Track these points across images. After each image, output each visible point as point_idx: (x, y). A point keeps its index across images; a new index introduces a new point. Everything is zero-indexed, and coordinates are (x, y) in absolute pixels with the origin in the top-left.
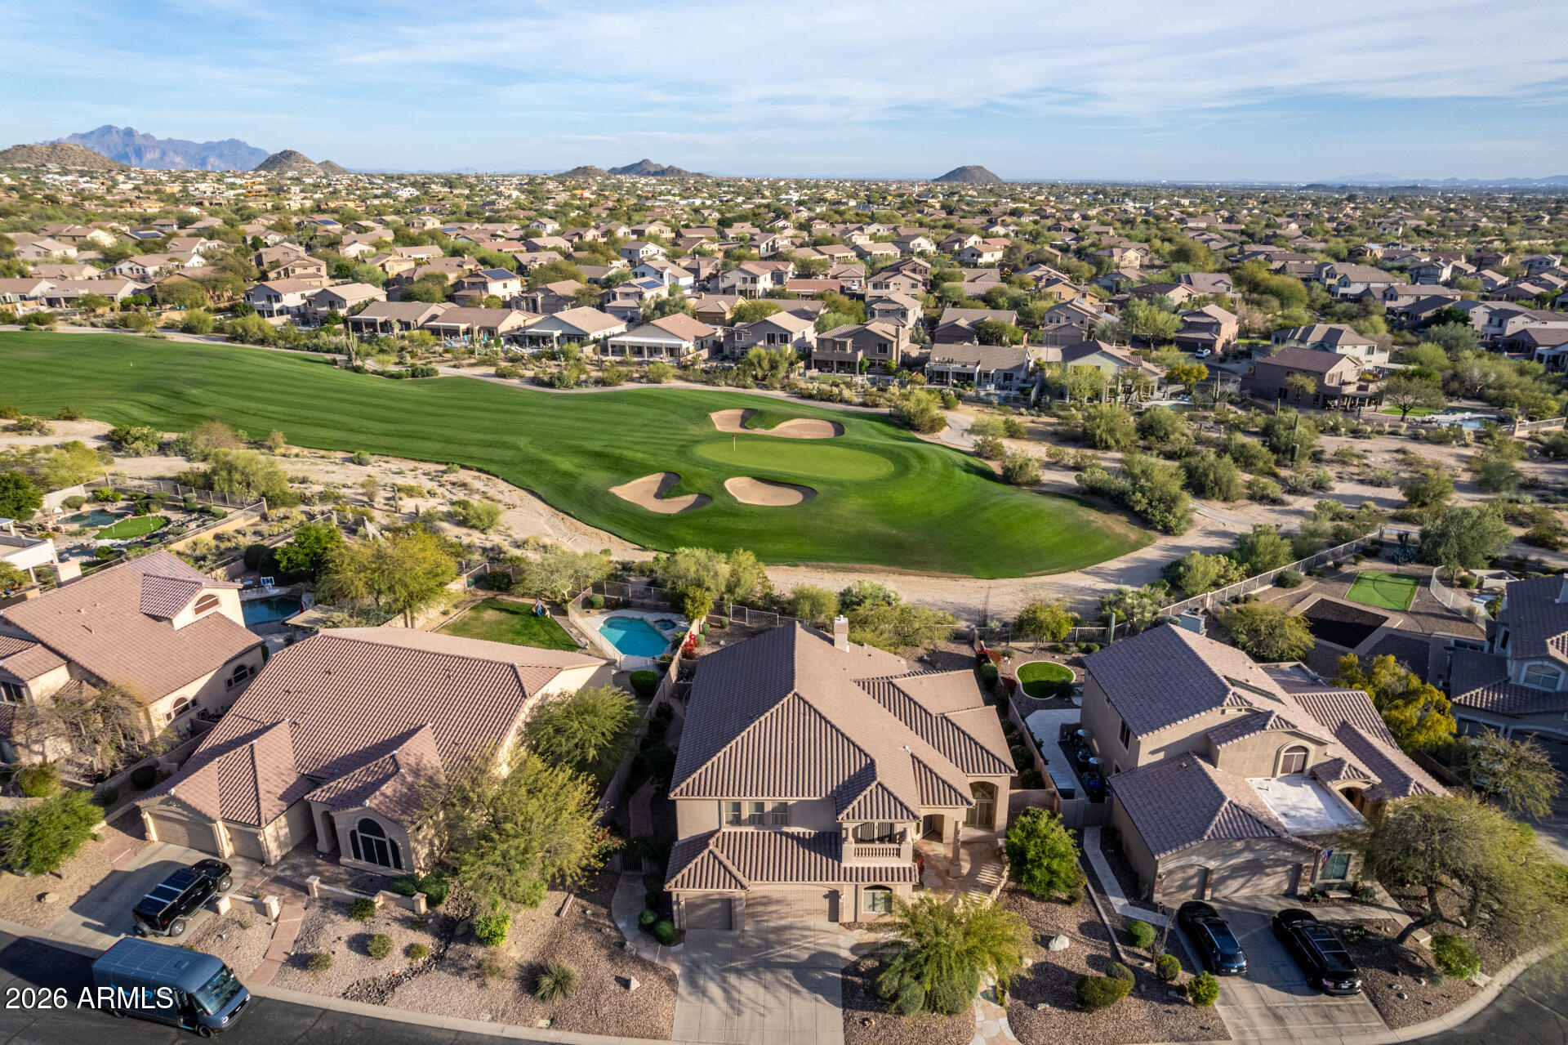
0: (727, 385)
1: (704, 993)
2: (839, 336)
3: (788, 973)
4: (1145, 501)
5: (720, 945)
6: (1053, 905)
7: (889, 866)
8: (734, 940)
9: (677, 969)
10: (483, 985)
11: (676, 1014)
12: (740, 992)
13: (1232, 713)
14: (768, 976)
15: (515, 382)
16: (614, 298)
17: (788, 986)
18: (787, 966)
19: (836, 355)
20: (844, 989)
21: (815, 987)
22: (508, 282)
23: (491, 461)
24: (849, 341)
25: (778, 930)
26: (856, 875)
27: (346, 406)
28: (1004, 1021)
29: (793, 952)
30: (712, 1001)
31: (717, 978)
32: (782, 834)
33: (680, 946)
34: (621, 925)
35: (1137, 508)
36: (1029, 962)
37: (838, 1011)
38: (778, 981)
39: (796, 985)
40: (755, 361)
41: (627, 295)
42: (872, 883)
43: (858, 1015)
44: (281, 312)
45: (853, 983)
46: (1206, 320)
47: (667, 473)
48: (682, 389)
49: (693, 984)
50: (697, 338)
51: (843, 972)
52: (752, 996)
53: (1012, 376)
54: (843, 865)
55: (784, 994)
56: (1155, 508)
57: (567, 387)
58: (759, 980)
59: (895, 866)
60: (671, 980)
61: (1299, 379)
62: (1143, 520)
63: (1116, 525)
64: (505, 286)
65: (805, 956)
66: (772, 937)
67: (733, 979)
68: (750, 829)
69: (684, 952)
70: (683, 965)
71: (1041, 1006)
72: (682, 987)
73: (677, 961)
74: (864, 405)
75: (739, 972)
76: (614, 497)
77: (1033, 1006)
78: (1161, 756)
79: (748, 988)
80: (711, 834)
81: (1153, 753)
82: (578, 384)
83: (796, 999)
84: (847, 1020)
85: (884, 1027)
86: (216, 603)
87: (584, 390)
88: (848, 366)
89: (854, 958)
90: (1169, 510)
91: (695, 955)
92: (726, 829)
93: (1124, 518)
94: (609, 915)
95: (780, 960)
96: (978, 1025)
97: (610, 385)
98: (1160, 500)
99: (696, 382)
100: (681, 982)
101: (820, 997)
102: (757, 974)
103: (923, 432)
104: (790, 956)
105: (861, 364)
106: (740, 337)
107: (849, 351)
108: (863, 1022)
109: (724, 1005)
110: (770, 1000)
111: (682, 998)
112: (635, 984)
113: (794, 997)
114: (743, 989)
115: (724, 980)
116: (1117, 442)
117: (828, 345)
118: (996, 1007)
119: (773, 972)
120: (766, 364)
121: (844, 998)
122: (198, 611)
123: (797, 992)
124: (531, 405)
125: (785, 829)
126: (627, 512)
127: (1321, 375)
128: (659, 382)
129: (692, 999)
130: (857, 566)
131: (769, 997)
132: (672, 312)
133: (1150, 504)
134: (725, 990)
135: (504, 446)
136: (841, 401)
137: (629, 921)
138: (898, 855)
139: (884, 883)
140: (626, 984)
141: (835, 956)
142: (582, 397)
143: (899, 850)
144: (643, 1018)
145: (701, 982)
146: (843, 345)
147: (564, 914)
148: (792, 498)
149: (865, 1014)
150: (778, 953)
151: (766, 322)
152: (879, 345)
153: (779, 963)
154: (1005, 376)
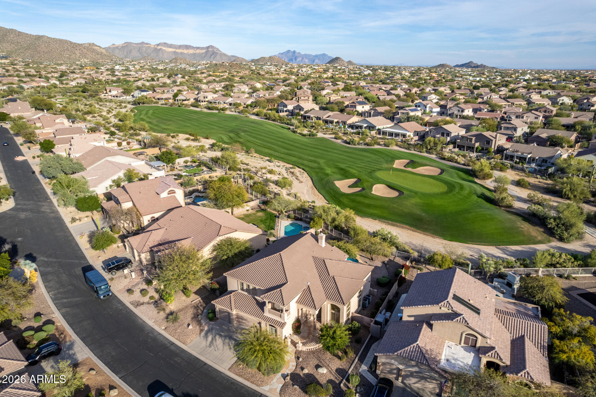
0: (415, 150)
1: (207, 337)
2: (470, 136)
3: (233, 342)
4: (555, 223)
5: (224, 327)
6: (335, 358)
8: (228, 327)
9: (206, 328)
10: (158, 313)
11: (195, 340)
12: (216, 341)
13: (445, 310)
14: (227, 341)
15: (339, 141)
16: (398, 114)
17: (229, 346)
18: (235, 340)
19: (466, 144)
22: (365, 106)
23: (309, 167)
24: (474, 138)
25: (243, 329)
26: (267, 319)
27: (279, 143)
28: (281, 385)
29: (241, 337)
30: (207, 340)
31: (214, 335)
32: (254, 298)
33: (213, 323)
34: (205, 311)
35: (549, 226)
36: (306, 371)
37: (235, 359)
38: (228, 343)
39: (232, 346)
40: (428, 142)
41: (403, 113)
42: (271, 324)
43: (239, 363)
44: (286, 111)
47: (358, 179)
49: (206, 334)
50: (415, 132)
52: (218, 344)
53: (546, 160)
54: (264, 314)
55: (226, 348)
56: (560, 228)
57: (355, 145)
58: (224, 340)
60: (201, 331)
62: (550, 232)
63: (535, 231)
64: (363, 107)
67: (217, 337)
68: (246, 293)
70: (209, 328)
71: (296, 386)
72: (203, 334)
73: (208, 326)
74: (464, 165)
75: (221, 336)
76: (334, 184)
77: (293, 385)
78: (412, 319)
79: (219, 341)
80: (234, 291)
81: (409, 316)
82: (359, 144)
83: (228, 350)
84: (235, 363)
86: (175, 193)
87: (360, 147)
88: (471, 148)
91: (214, 327)
92: (239, 291)
94: (204, 308)
96: (272, 383)
97: (370, 146)
98: (563, 225)
99: (403, 148)
100: (204, 332)
101: (235, 353)
103: (479, 179)
105: (477, 148)
107: (473, 142)
108: (239, 365)
109: (208, 343)
111: (200, 336)
112: (190, 327)
114: (217, 341)
115: (215, 337)
116: (575, 196)
117: (465, 139)
118: (282, 379)
119: (230, 340)
121: (241, 356)
122: (168, 194)
123: (230, 349)
124: (336, 149)
125: (256, 297)
126: (334, 190)
128: (389, 147)
129: (202, 338)
130: (398, 224)
131: (222, 346)
132: (411, 121)
133: (557, 226)
134: (212, 339)
135: (315, 162)
136: (455, 162)
139: (276, 326)
140: (189, 325)
142: (356, 149)
143: (281, 315)
144: (185, 337)
145: (209, 335)
146: (471, 140)
147: (193, 302)
148: (395, 194)
149: (241, 363)
150: (236, 335)
151: (441, 127)
152: (487, 141)
153: (234, 338)
154: (544, 160)
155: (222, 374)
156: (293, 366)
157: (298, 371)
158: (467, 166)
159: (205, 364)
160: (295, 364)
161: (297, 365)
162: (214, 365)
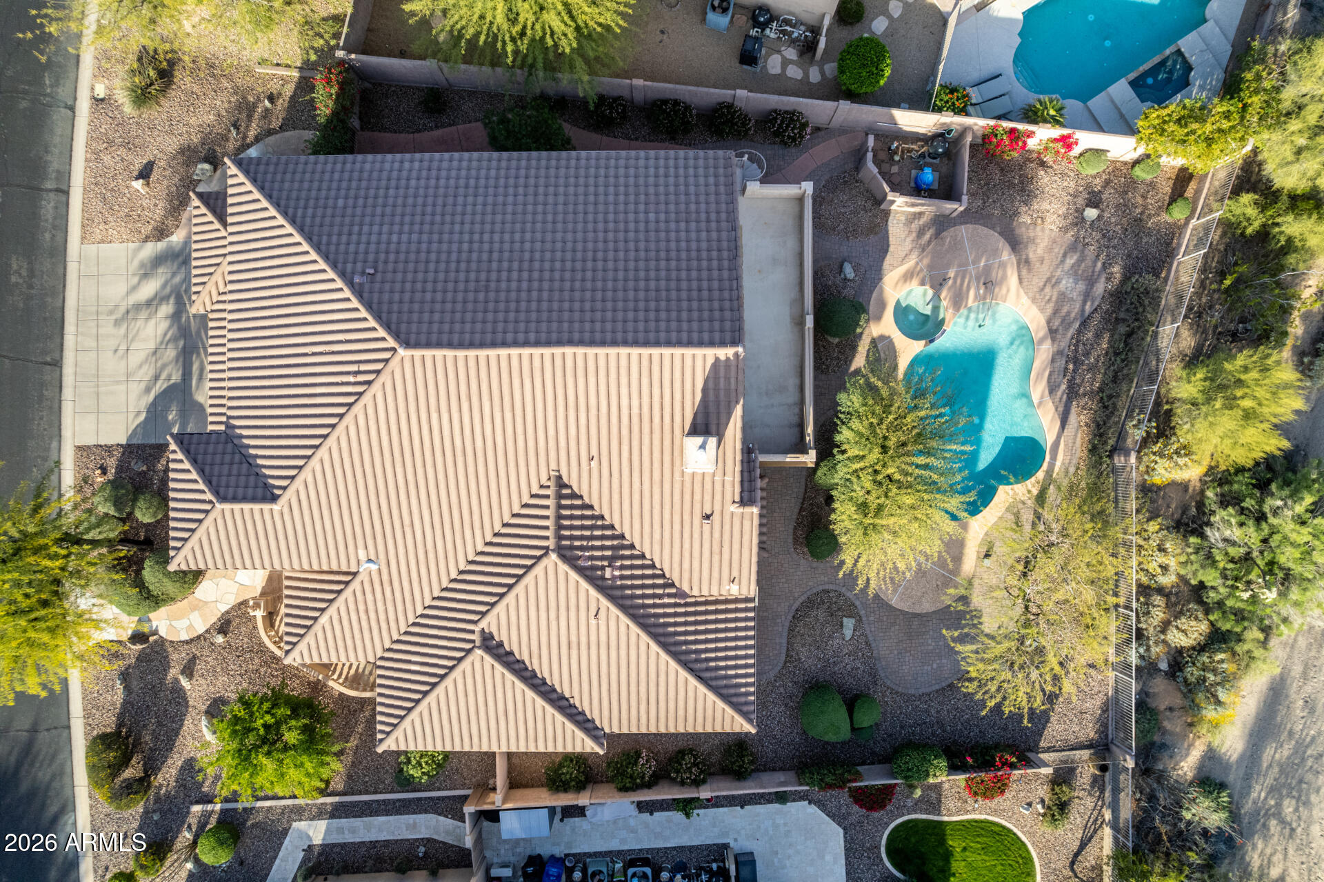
1: (145, 276)
3: (176, 377)
11: (115, 245)
12: (146, 318)
14: (171, 353)
17: (157, 378)
18: (187, 375)
20: (152, 446)
21: (156, 412)
30: (134, 288)
31: (168, 290)
34: (252, 152)
37: (122, 440)
39: (160, 386)
43: (112, 463)
45: (155, 459)
49: (159, 261)
52: (140, 334)
55: (147, 373)
58: (164, 343)
60: (160, 231)
67: (166, 309)
70: (184, 243)
71: (122, 685)
72: (151, 249)
83: (136, 388)
84: (108, 449)
85: (94, 492)
95: (195, 367)
100: (161, 246)
101: (142, 417)
102: (175, 339)
108: (102, 467)
109: (131, 300)
110: (136, 358)
111: (135, 250)
112: (144, 184)
113: (143, 385)
115: (165, 299)
118: (127, 630)
119: (177, 358)
121: (139, 446)
123: (148, 390)
129: (135, 262)
131: (142, 355)
134: (149, 303)
145: (160, 270)
147: (262, 70)
149: (111, 471)
153: (191, 365)
155: (54, 444)
156: (191, 627)
157: (177, 659)
159: (57, 364)
160: (201, 629)
161: (199, 637)
162: (67, 393)
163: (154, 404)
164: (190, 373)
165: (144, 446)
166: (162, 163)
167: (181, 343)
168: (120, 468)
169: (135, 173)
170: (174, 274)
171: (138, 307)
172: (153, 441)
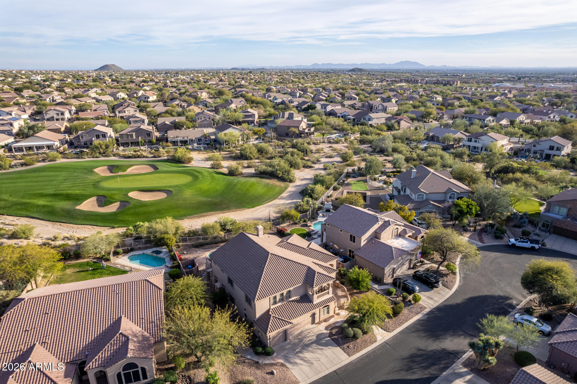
0: (88, 158)
1: (296, 363)
2: (130, 132)
3: (314, 345)
4: (281, 173)
5: (287, 347)
7: (326, 298)
8: (289, 344)
9: (281, 361)
11: (294, 374)
12: (306, 358)
14: (310, 349)
17: (318, 349)
18: (313, 343)
19: (130, 140)
20: (334, 341)
21: (326, 345)
24: (134, 134)
25: (299, 334)
26: (319, 305)
28: (379, 329)
29: (310, 338)
30: (301, 364)
31: (295, 357)
32: (290, 301)
33: (275, 354)
34: (249, 357)
35: (280, 176)
37: (339, 348)
38: (314, 349)
39: (320, 347)
42: (324, 306)
43: (345, 346)
45: (336, 338)
46: (250, 114)
47: (96, 196)
48: (68, 162)
49: (290, 363)
50: (60, 140)
51: (329, 337)
52: (311, 357)
53: (201, 139)
54: (314, 303)
55: (319, 351)
56: (285, 175)
57: (5, 169)
58: (309, 351)
59: (328, 297)
60: (283, 365)
61: (293, 129)
62: (282, 179)
63: (276, 182)
65: (315, 338)
66: (300, 337)
67: (301, 355)
68: (280, 304)
69: (278, 355)
70: (282, 359)
71: (385, 320)
72: (288, 365)
73: (279, 359)
74: (154, 157)
75: (300, 352)
76: (77, 210)
78: (366, 241)
79: (307, 355)
80: (269, 310)
81: (364, 241)
82: (11, 167)
83: (324, 351)
84: (343, 349)
85: (355, 346)
87: (18, 169)
88: (135, 143)
89: (329, 332)
90: (288, 174)
91: (282, 354)
92: (272, 307)
93: (276, 180)
95: (309, 342)
96: (376, 333)
97: (30, 165)
98: (285, 172)
99: (72, 158)
101: (329, 347)
102: (306, 350)
103: (186, 164)
104: (310, 340)
105: (141, 142)
106: (82, 137)
107: (134, 138)
108: (348, 347)
109: (305, 364)
111: (292, 369)
112: (275, 372)
113: (322, 350)
115: (299, 357)
116: (254, 156)
117: (125, 137)
119: (310, 347)
120: (104, 147)
121: (337, 344)
123: (322, 349)
125: (291, 299)
126: (92, 215)
127: (298, 127)
129: (295, 367)
131: (316, 354)
132: (41, 131)
133: (283, 174)
134: (302, 359)
136: (143, 157)
137: (250, 355)
138: (328, 294)
139: (327, 305)
140: (272, 373)
141: (323, 334)
142: (20, 172)
143: (328, 292)
144: (287, 380)
145: (292, 361)
146: (132, 136)
147: (227, 363)
148: (162, 196)
149: (347, 345)
150: (306, 341)
151: (94, 130)
152: (147, 134)
154: (199, 140)
155: (354, 362)
158: (158, 157)
162: (339, 366)
163: (325, 346)
164: (311, 343)
165: (335, 343)
166: (265, 371)
167: (306, 348)
168: (345, 344)
169: (272, 376)
170: (291, 358)
171: (305, 361)
172: (333, 342)
